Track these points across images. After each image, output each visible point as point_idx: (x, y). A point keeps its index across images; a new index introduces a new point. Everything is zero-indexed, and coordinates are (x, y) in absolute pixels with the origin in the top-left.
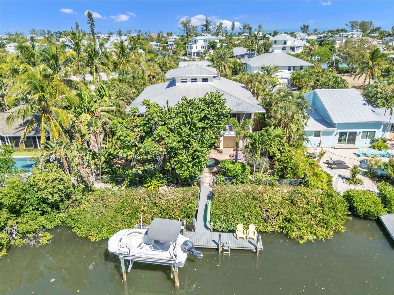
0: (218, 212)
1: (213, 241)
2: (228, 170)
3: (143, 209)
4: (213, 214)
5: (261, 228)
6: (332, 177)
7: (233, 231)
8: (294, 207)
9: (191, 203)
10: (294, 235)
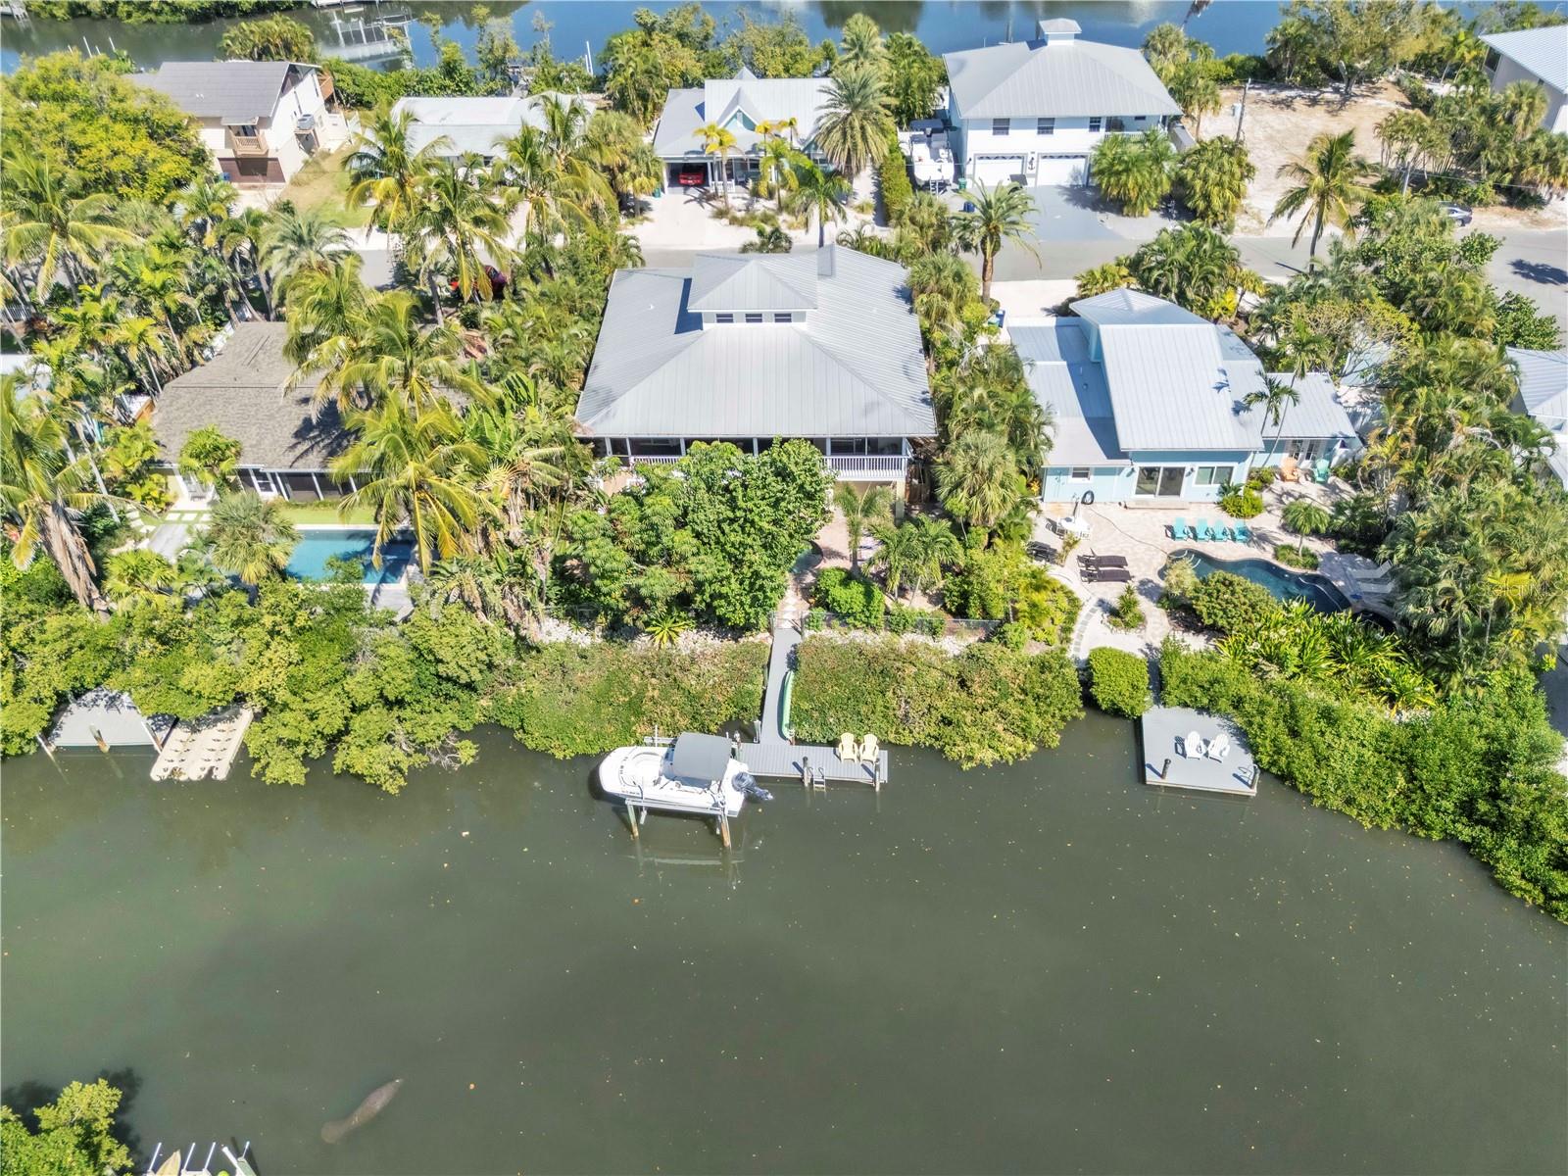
0: (806, 706)
1: (795, 764)
2: (834, 600)
3: (650, 694)
4: (795, 708)
5: (892, 737)
6: (1079, 607)
7: (833, 743)
8: (964, 694)
9: (751, 682)
10: (953, 753)
